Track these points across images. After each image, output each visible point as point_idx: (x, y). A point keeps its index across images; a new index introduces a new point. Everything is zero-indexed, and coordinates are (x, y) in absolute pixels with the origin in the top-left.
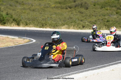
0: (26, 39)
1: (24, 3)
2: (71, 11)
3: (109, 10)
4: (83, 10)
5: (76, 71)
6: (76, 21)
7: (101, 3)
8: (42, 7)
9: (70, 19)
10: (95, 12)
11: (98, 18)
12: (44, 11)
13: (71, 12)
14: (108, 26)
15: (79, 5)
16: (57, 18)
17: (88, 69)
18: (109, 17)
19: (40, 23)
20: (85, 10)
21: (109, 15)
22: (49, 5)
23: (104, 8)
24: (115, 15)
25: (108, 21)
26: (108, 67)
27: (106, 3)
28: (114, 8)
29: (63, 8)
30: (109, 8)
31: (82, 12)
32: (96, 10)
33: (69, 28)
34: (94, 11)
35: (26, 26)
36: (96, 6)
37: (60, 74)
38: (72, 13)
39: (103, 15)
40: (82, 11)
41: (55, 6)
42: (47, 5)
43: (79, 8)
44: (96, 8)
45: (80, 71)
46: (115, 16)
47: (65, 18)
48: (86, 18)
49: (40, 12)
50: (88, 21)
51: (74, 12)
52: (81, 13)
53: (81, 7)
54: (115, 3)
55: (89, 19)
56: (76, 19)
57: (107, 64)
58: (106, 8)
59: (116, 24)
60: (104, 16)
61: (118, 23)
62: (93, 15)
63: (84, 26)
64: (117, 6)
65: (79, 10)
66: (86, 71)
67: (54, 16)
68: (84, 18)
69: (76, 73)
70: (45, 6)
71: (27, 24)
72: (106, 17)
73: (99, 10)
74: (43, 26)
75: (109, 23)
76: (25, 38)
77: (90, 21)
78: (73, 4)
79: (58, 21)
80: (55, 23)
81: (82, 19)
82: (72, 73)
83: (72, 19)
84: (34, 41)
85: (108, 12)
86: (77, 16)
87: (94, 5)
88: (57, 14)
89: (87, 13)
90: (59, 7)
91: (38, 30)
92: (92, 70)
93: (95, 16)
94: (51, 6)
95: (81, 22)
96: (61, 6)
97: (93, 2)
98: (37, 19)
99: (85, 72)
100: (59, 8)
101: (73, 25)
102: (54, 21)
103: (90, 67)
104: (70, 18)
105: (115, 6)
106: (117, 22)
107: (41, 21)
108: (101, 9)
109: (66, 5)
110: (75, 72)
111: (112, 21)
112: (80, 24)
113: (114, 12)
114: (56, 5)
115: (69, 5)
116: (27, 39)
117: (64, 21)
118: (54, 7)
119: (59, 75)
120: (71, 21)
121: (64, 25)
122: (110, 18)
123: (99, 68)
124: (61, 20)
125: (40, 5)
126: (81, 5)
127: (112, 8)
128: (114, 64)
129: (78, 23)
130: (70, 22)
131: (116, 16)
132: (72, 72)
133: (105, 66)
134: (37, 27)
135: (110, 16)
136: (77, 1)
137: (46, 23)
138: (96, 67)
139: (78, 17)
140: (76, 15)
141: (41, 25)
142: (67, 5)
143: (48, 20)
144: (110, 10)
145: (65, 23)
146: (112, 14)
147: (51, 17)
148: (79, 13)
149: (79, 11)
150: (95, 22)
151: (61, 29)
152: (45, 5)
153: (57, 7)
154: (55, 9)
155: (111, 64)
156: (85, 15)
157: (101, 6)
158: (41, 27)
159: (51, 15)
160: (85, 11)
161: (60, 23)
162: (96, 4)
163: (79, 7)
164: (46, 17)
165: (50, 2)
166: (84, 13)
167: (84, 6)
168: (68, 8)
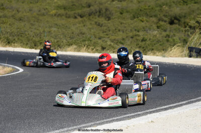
0: (7, 66)
1: (4, 6)
2: (82, 21)
3: (145, 22)
4: (102, 20)
5: (92, 122)
6: (91, 39)
7: (132, 10)
8: (35, 14)
9: (80, 35)
10: (123, 25)
11: (127, 33)
12: (37, 22)
13: (83, 23)
14: (143, 48)
15: (96, 13)
16: (59, 32)
17: (111, 119)
18: (146, 34)
19: (31, 41)
20: (106, 20)
21: (145, 30)
22: (46, 11)
23: (138, 18)
24: (154, 30)
25: (143, 40)
26: (144, 117)
27: (141, 10)
28: (154, 19)
29: (69, 17)
30: (145, 18)
31: (101, 25)
32: (125, 22)
33: (79, 51)
34: (121, 23)
35: (8, 46)
36: (125, 14)
37: (65, 127)
38: (84, 26)
39: (136, 30)
40: (101, 23)
41: (57, 13)
42: (43, 11)
43: (97, 17)
44: (124, 18)
45: (98, 122)
47: (73, 33)
48: (107, 35)
49: (32, 22)
50: (110, 40)
51: (88, 23)
52: (99, 25)
53: (99, 16)
54: (156, 10)
55: (112, 36)
56: (91, 35)
57: (143, 112)
58: (140, 18)
59: (156, 45)
60: (138, 31)
61: (160, 43)
62: (119, 31)
63: (104, 47)
64: (159, 16)
65: (96, 20)
67: (55, 29)
68: (105, 33)
70: (40, 13)
71: (9, 43)
72: (141, 33)
73: (129, 21)
74: (35, 45)
75: (145, 43)
76: (6, 64)
77: (115, 40)
78: (87, 10)
79: (61, 39)
80: (55, 41)
81: (102, 35)
83: (84, 36)
84: (21, 70)
85: (143, 24)
86: (93, 30)
87: (121, 13)
88: (60, 26)
89: (109, 25)
90: (63, 15)
91: (27, 53)
92: (117, 120)
93: (123, 32)
94: (49, 13)
95: (99, 41)
96: (66, 14)
97: (119, 7)
98: (27, 33)
99: (106, 125)
100: (64, 17)
101: (86, 46)
102: (55, 38)
103: (114, 116)
104: (81, 33)
105: (155, 16)
106: (158, 41)
107: (33, 37)
108: (131, 19)
109: (74, 12)
110: (90, 124)
111: (150, 39)
112: (98, 44)
113: (154, 25)
114: (57, 11)
115: (80, 11)
116: (9, 67)
117: (71, 38)
118: (55, 15)
119: (62, 128)
120: (84, 38)
121: (72, 45)
123: (129, 118)
124: (65, 36)
125: (30, 10)
126: (100, 13)
127: (151, 18)
128: (154, 112)
129: (95, 43)
130: (81, 40)
131: (156, 32)
132: (85, 123)
133: (139, 115)
134: (25, 48)
135: (147, 32)
136: (93, 6)
137: (41, 41)
138: (125, 116)
139: (95, 32)
141: (33, 45)
142: (76, 12)
143: (44, 36)
144: (147, 21)
145: (73, 41)
146: (150, 29)
147: (49, 32)
148: (95, 26)
149: (96, 23)
150: (122, 41)
151: (66, 51)
152: (39, 11)
153: (59, 15)
154: (56, 18)
155: (148, 111)
156: (106, 29)
157: (132, 15)
158: (33, 48)
159: (50, 27)
160: (106, 22)
161: (65, 41)
162: (125, 11)
163: (95, 15)
164: (42, 32)
165: (47, 7)
166: (105, 26)
167: (104, 15)
168: (77, 16)
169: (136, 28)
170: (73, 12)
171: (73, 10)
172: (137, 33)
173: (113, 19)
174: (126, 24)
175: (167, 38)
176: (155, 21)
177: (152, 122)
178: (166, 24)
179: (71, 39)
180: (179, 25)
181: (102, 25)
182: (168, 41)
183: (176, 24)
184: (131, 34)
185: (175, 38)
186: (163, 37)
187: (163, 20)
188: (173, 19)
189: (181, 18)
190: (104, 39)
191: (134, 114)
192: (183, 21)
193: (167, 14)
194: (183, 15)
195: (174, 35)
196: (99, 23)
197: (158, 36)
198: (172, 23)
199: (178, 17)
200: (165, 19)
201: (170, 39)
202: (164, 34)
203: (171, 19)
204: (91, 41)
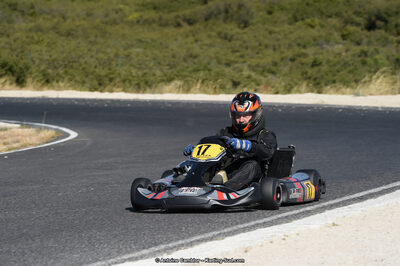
0: (45, 128)
1: (36, 9)
2: (191, 32)
3: (318, 27)
4: (232, 28)
5: (214, 229)
6: (209, 67)
7: (290, 4)
8: (97, 21)
9: (189, 60)
10: (273, 36)
11: (282, 52)
12: (103, 37)
13: (193, 36)
14: (315, 79)
15: (220, 13)
16: (147, 56)
17: (253, 223)
18: (320, 51)
19: (91, 77)
20: (240, 28)
21: (317, 44)
22: (120, 14)
23: (303, 19)
24: (337, 43)
25: (315, 64)
26: (318, 216)
27: (308, 4)
28: (334, 21)
29: (166, 25)
30: (317, 21)
31: (229, 37)
32: (277, 29)
33: (187, 91)
34: (271, 33)
35: (45, 88)
36: (276, 14)
37: (161, 243)
38: (196, 41)
39: (299, 45)
40: (230, 33)
41: (141, 16)
42: (114, 16)
43: (221, 21)
44: (276, 22)
45: (226, 230)
46: (338, 48)
47: (174, 56)
48: (242, 56)
49: (92, 38)
50: (249, 66)
51: (203, 36)
52: (226, 38)
53: (225, 20)
55: (252, 58)
56: (211, 58)
57: (316, 206)
58: (308, 21)
59: (342, 73)
60: (304, 47)
61: (348, 69)
62: (266, 46)
63: (237, 80)
64: (345, 14)
65: (220, 29)
66: (244, 230)
67: (138, 50)
68: (238, 54)
69: (211, 239)
70: (107, 19)
71: (48, 81)
72: (310, 51)
73: (286, 27)
74: (100, 84)
75: (319, 71)
76: (43, 125)
77: (258, 66)
78: (200, 9)
79: (150, 68)
80: (140, 73)
81: (232, 57)
82: (198, 237)
83: (196, 60)
84: (73, 135)
85: (314, 32)
86: (213, 50)
87: (270, 13)
88: (147, 43)
89: (246, 37)
90: (154, 21)
91: (84, 100)
92: (265, 225)
93: (275, 49)
94: (126, 19)
95: (227, 70)
96: (160, 18)
97: (265, 1)
98: (82, 61)
99: (242, 234)
100: (155, 25)
101: (200, 81)
102: (139, 69)
103: (258, 217)
104: (191, 56)
105: (338, 15)
106: (346, 64)
107: (96, 67)
108: (290, 24)
109: (176, 14)
110: (210, 235)
111: (328, 61)
112: (224, 75)
113: (336, 34)
114: (142, 13)
115: (187, 12)
116: (48, 129)
117: (172, 66)
118: (138, 21)
119: (156, 245)
120: (195, 66)
121: (171, 80)
122: (322, 54)
123: (288, 219)
124: (159, 63)
125: (89, 15)
126: (227, 14)
127: (329, 20)
128: (337, 205)
129: (218, 74)
130: (191, 69)
131: (341, 46)
132: (201, 233)
133: (307, 214)
134: (81, 90)
135: (323, 48)
137: (111, 76)
138: (280, 216)
139: (217, 53)
140: (210, 45)
141: (96, 83)
142: (180, 13)
143: (117, 65)
144: (322, 26)
145: (175, 72)
146: (328, 41)
147: (127, 56)
148: (219, 40)
149: (219, 34)
150: (273, 69)
151: (161, 93)
152: (107, 16)
153: (146, 20)
154: (140, 29)
155: (326, 204)
156: (240, 46)
157: (290, 15)
158: (96, 90)
159: (129, 47)
160: (240, 31)
161: (158, 73)
162: (276, 8)
163: (218, 19)
164: (112, 56)
165: (121, 6)
166: (237, 39)
167: (235, 17)
168: (182, 23)
169: (299, 41)
170: (173, 15)
171: (172, 11)
172: (303, 51)
173: (253, 25)
174: (279, 33)
175: (362, 58)
176: (338, 25)
177: (334, 224)
178: (359, 29)
179: (171, 68)
180: (386, 30)
181: (232, 36)
182: (364, 63)
183: (380, 28)
184: (289, 54)
185: (377, 57)
186: (354, 55)
187: (353, 23)
188: (373, 18)
189: (389, 16)
190: (236, 65)
191: (297, 211)
192: (394, 23)
193: (361, 10)
194: (395, 9)
195: (377, 51)
196: (226, 35)
197: (344, 54)
198: (371, 26)
199: (384, 16)
200: (358, 19)
201: (368, 60)
202: (357, 49)
203: (369, 20)
204: (209, 70)
